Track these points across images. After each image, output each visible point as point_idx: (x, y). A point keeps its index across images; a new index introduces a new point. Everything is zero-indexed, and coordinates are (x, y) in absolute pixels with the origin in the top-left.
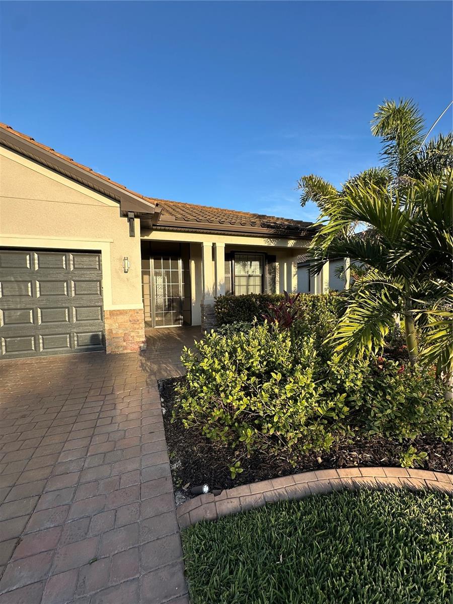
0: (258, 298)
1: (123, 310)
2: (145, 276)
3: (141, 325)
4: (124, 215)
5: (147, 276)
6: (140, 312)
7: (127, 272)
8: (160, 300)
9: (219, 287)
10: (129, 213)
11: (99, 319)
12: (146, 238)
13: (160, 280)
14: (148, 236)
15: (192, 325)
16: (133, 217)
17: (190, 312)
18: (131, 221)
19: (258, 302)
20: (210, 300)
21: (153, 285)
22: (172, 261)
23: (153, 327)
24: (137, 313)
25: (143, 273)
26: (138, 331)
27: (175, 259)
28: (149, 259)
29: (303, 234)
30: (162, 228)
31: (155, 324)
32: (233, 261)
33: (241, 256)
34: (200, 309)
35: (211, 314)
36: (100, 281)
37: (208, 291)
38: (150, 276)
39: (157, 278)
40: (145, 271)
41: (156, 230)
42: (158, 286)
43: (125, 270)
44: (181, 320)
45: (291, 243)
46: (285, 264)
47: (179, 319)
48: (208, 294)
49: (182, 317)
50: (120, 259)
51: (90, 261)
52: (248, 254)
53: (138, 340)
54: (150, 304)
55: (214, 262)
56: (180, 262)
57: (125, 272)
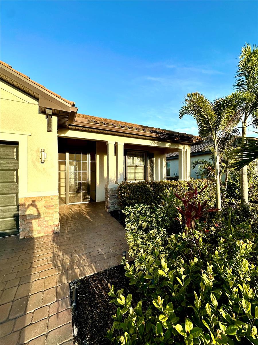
0: (152, 185)
1: (39, 197)
2: (61, 166)
3: (55, 210)
4: (43, 111)
5: (64, 166)
6: (54, 198)
7: (43, 163)
8: (73, 183)
9: (119, 176)
10: (47, 110)
11: (14, 205)
12: (62, 135)
13: (73, 168)
14: (64, 134)
15: (97, 202)
16: (51, 113)
17: (95, 191)
18: (49, 117)
19: (152, 189)
20: (113, 185)
21: (67, 172)
22: (82, 155)
23: (67, 204)
24: (52, 199)
25: (60, 163)
26: (52, 215)
27: (85, 153)
28: (65, 153)
29: (177, 139)
30: (77, 128)
31: (68, 202)
32: (126, 156)
33: (131, 153)
34: (104, 191)
35: (112, 196)
36: (17, 171)
37: (111, 179)
38: (65, 165)
39: (71, 167)
40: (61, 161)
41: (72, 129)
42: (71, 172)
43: (41, 160)
44: (89, 198)
45: (168, 145)
46: (159, 159)
47: (87, 198)
48: (111, 181)
49: (89, 196)
50: (37, 151)
51: (7, 151)
52: (136, 151)
53: (52, 223)
54: (65, 185)
55: (115, 156)
56: (89, 156)
57: (42, 163)
